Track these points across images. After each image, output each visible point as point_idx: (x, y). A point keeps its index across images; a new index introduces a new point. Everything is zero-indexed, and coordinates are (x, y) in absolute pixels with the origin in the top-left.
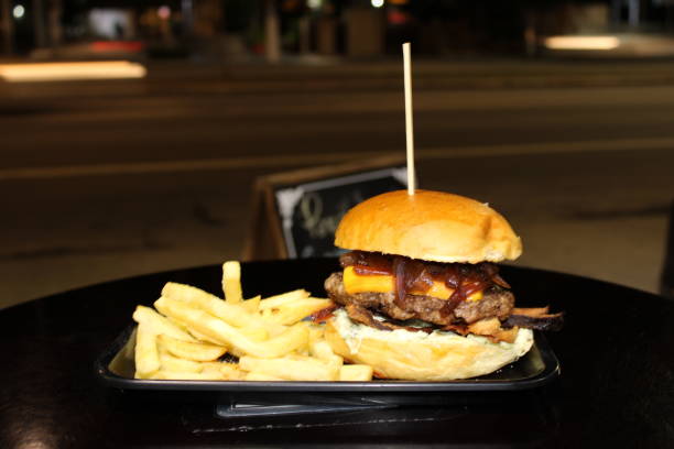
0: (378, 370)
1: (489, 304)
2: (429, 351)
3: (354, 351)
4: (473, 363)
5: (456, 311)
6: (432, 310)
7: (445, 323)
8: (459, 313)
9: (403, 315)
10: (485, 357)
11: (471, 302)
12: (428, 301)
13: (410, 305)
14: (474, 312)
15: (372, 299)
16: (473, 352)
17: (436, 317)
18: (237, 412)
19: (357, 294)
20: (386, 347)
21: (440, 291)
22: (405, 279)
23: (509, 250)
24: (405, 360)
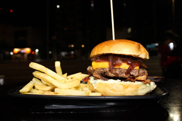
0: (104, 94)
1: (141, 71)
2: (122, 86)
3: (95, 88)
4: (138, 91)
5: (131, 72)
6: (122, 73)
7: (127, 77)
8: (132, 73)
9: (112, 75)
10: (141, 89)
11: (136, 69)
12: (121, 70)
13: (114, 72)
14: (137, 73)
15: (102, 70)
16: (137, 87)
17: (124, 75)
18: (52, 107)
19: (96, 69)
20: (106, 85)
21: (125, 66)
22: (113, 62)
23: (146, 55)
24: (113, 90)
